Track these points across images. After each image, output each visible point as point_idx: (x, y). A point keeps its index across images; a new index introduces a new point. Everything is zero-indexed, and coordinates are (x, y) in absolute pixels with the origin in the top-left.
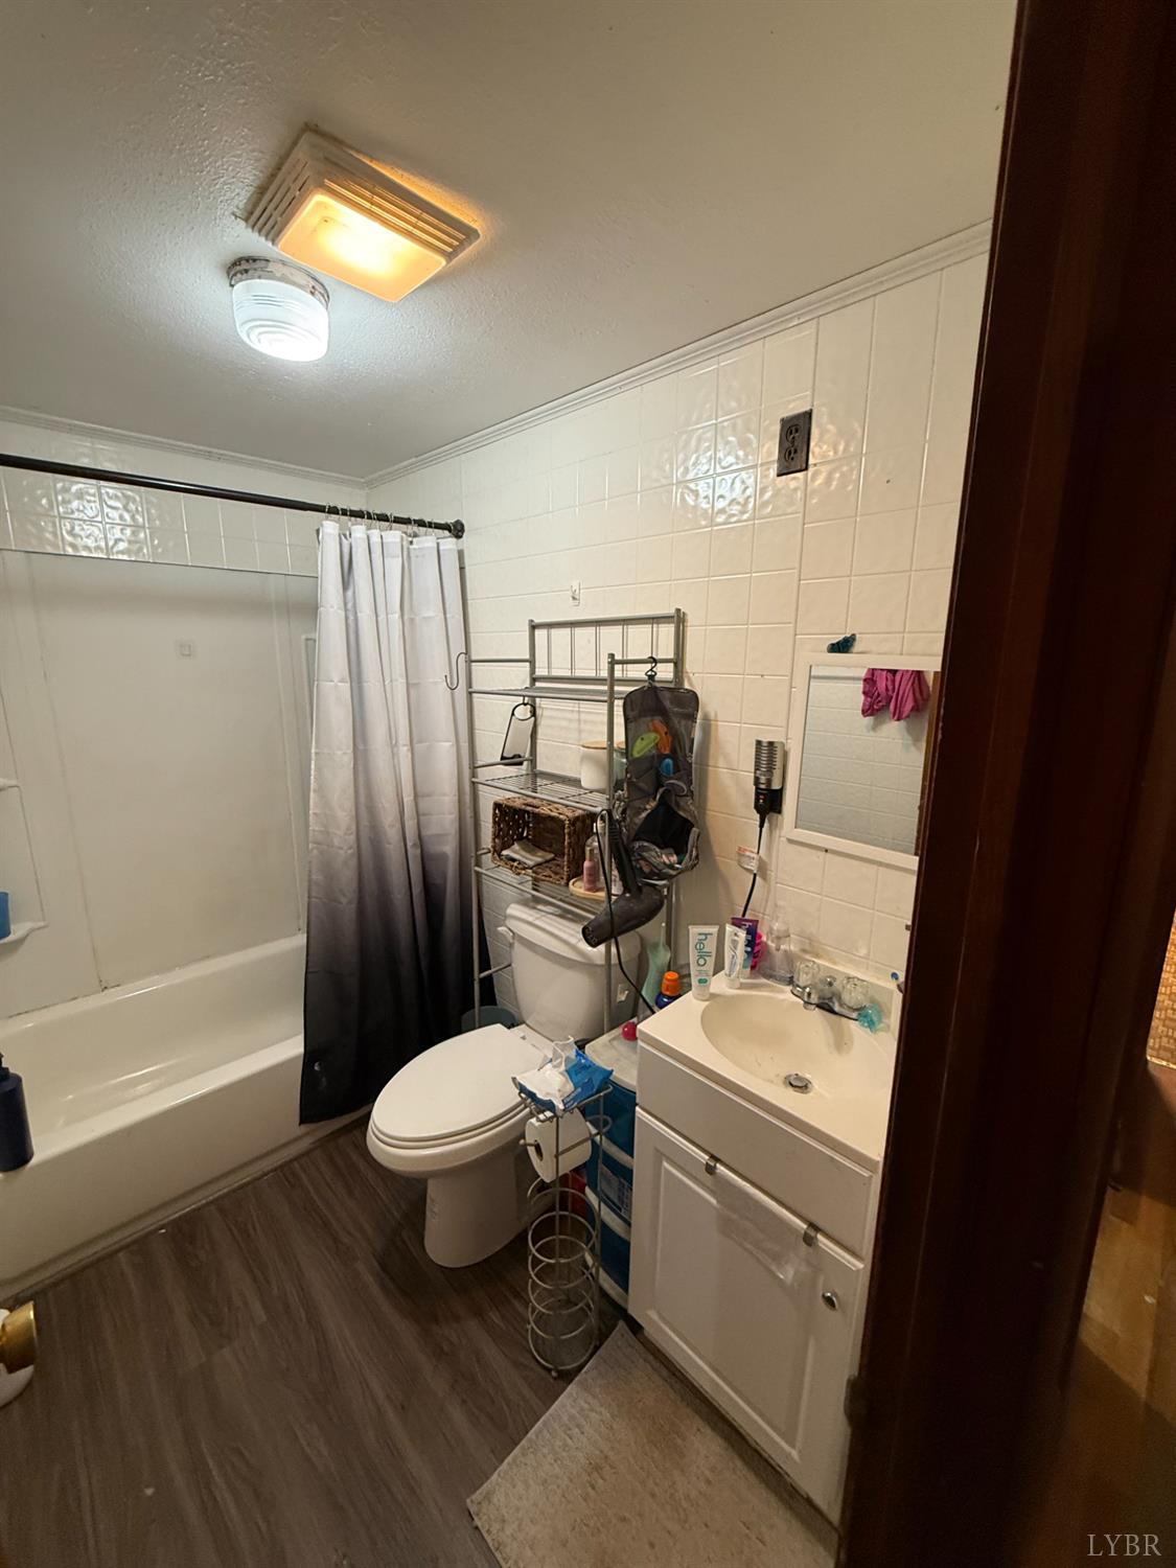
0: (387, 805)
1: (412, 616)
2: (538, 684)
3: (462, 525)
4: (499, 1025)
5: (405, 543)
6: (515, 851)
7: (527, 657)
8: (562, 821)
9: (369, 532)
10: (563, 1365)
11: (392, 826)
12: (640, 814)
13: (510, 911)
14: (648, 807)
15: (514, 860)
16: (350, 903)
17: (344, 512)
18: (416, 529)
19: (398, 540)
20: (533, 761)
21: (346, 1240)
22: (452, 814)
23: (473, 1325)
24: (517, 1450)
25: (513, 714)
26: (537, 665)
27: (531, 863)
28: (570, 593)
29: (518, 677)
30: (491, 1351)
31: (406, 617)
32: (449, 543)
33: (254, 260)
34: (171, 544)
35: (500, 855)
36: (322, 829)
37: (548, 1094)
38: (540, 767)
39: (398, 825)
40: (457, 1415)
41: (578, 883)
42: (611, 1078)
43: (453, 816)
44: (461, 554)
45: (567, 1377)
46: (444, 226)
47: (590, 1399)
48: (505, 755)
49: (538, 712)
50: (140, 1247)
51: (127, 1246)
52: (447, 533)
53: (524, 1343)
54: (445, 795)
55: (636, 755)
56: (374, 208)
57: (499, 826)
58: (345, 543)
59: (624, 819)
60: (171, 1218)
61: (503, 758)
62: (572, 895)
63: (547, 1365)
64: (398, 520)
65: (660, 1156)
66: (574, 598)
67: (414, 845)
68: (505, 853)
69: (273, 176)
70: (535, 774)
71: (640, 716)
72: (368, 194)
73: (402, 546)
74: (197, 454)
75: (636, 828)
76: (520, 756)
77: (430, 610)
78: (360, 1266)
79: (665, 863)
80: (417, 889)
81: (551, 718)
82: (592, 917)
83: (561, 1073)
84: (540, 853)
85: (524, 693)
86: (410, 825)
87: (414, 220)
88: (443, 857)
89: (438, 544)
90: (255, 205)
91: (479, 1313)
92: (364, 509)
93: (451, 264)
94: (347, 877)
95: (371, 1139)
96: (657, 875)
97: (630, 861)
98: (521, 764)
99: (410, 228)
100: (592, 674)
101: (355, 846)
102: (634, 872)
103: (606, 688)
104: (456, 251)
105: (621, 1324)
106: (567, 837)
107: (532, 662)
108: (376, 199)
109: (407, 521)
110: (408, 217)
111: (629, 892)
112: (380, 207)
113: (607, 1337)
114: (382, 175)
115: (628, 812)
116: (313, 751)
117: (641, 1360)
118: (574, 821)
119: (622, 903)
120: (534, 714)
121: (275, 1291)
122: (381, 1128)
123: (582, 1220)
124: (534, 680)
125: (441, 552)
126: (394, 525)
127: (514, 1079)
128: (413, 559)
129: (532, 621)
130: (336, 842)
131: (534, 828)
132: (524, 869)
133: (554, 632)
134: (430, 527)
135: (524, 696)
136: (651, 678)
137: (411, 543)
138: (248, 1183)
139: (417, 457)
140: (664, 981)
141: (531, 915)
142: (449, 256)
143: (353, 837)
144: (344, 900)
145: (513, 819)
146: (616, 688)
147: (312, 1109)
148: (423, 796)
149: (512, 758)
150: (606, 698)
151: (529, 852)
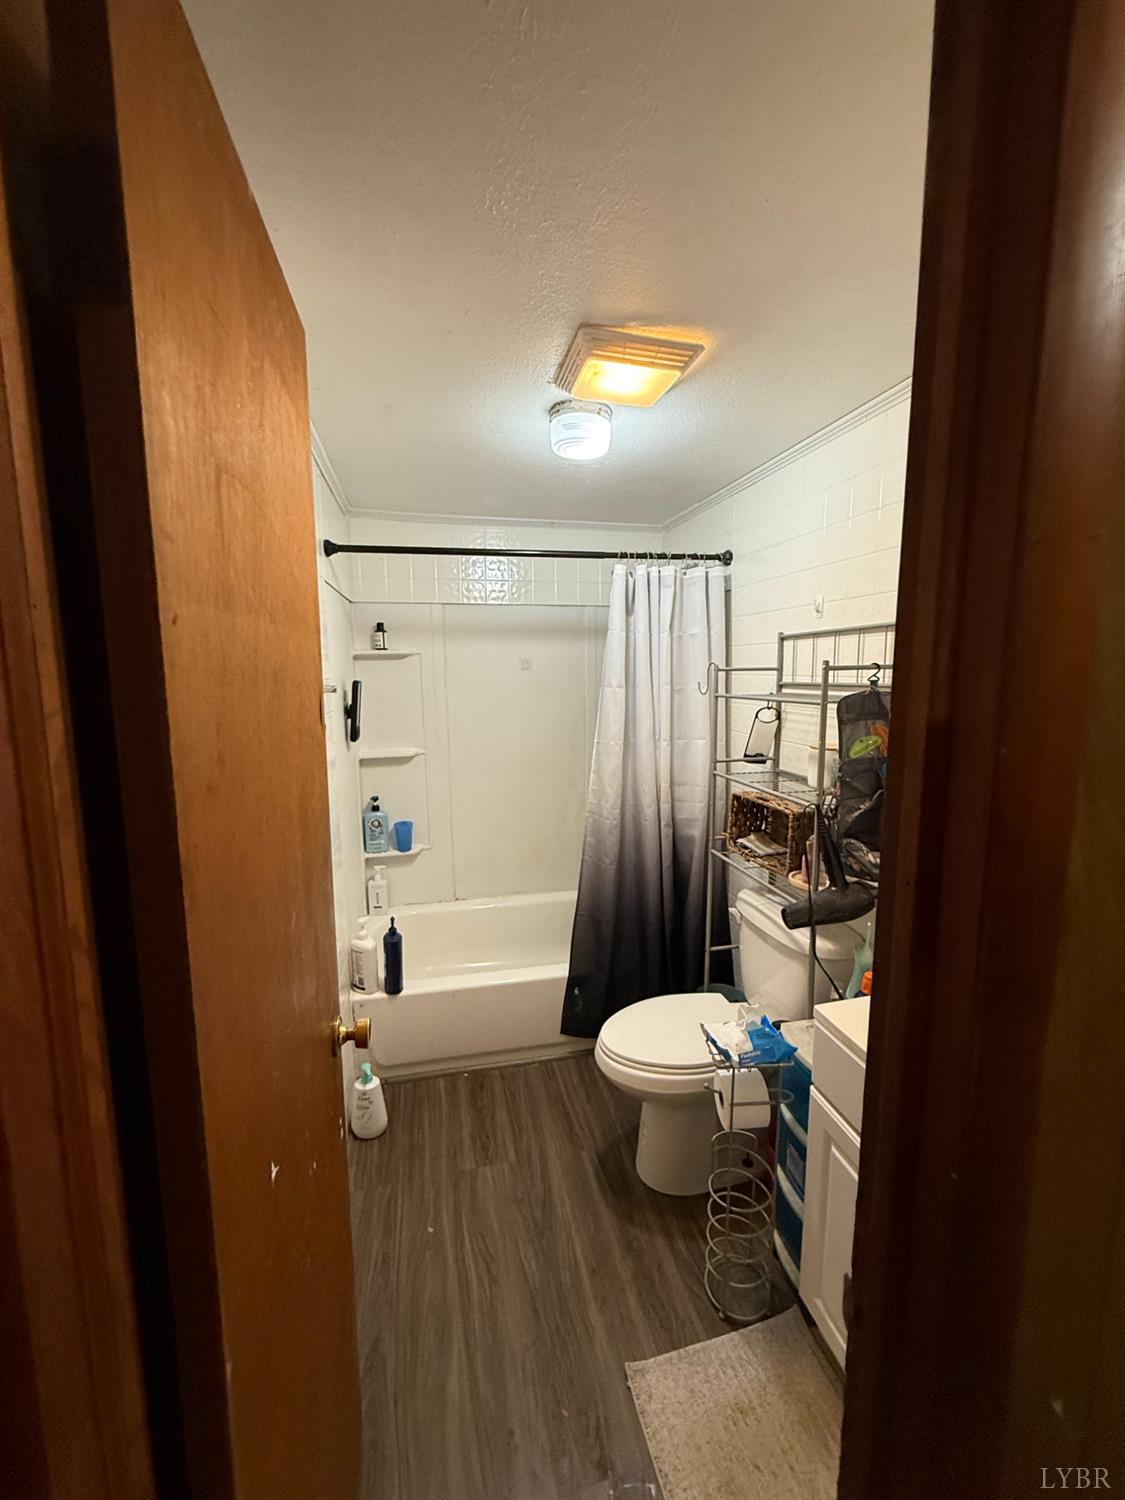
0: (646, 788)
1: (681, 634)
2: (784, 690)
3: (731, 555)
4: (720, 995)
5: (678, 575)
6: (750, 841)
7: (775, 666)
8: (787, 816)
9: (649, 569)
10: (733, 1312)
11: (649, 807)
12: (853, 813)
13: (740, 895)
14: (862, 806)
15: (746, 848)
16: (611, 864)
17: (632, 556)
18: (690, 562)
19: (673, 573)
20: (776, 761)
21: (578, 1131)
22: (701, 802)
23: (661, 1242)
24: (674, 1354)
25: (757, 717)
26: (784, 673)
27: (761, 853)
28: (813, 607)
29: (767, 683)
30: (671, 1268)
31: (675, 635)
32: (717, 570)
33: (563, 403)
34: (523, 591)
35: (735, 843)
36: (595, 802)
37: (727, 1045)
38: (782, 767)
39: (654, 806)
40: (632, 1300)
41: (799, 876)
42: (795, 1054)
43: (701, 805)
44: (727, 579)
45: (734, 1325)
46: (676, 351)
47: (750, 1353)
48: (748, 753)
49: (783, 716)
50: (452, 1077)
51: (444, 1076)
52: (717, 562)
53: (701, 1276)
54: (697, 786)
55: (853, 755)
56: (626, 357)
57: (736, 815)
58: (631, 580)
59: (835, 816)
60: (474, 1068)
61: (746, 756)
62: (790, 885)
63: (717, 1305)
64: (675, 557)
65: (828, 1140)
66: (818, 611)
67: (666, 825)
68: (740, 840)
69: (566, 356)
70: (777, 773)
71: (858, 719)
72: (621, 349)
73: (676, 578)
74: (543, 525)
75: (847, 825)
76: (762, 755)
77: (695, 627)
78: (585, 1155)
79: (870, 861)
80: (667, 862)
81: (794, 721)
82: (794, 901)
83: (742, 1031)
84: (775, 846)
85: (769, 698)
86: (665, 807)
87: (654, 354)
88: (691, 839)
89: (707, 573)
90: (559, 374)
91: (669, 1237)
92: (648, 552)
93: (686, 374)
94: (611, 843)
95: (598, 1050)
96: (869, 875)
97: (839, 858)
98: (764, 762)
99: (652, 360)
100: (808, 680)
101: (619, 818)
102: (841, 868)
103: (819, 692)
104: (687, 364)
105: (795, 1306)
106: (790, 831)
107: (780, 670)
108: (627, 350)
109: (682, 557)
110: (649, 354)
111: (835, 886)
112: (631, 354)
113: (779, 1313)
114: (631, 335)
115: (840, 810)
116: (596, 741)
117: (810, 1352)
118: (798, 817)
119: (826, 895)
120: (779, 717)
121: (524, 1144)
122: (608, 1045)
123: (764, 1187)
124: (780, 687)
125: (710, 579)
126: (672, 561)
127: (702, 1026)
128: (685, 588)
129: (781, 633)
130: (605, 814)
131: (773, 823)
132: (755, 857)
133: (801, 642)
134: (702, 559)
135: (769, 701)
136: (874, 683)
137: (685, 573)
138: (521, 1065)
139: (700, 501)
140: (864, 980)
141: (758, 901)
142: (682, 369)
143: (617, 811)
144: (607, 861)
145: (751, 811)
146: (830, 693)
147: (569, 1028)
148: (679, 785)
149: (755, 756)
150: (819, 701)
151: (764, 844)
